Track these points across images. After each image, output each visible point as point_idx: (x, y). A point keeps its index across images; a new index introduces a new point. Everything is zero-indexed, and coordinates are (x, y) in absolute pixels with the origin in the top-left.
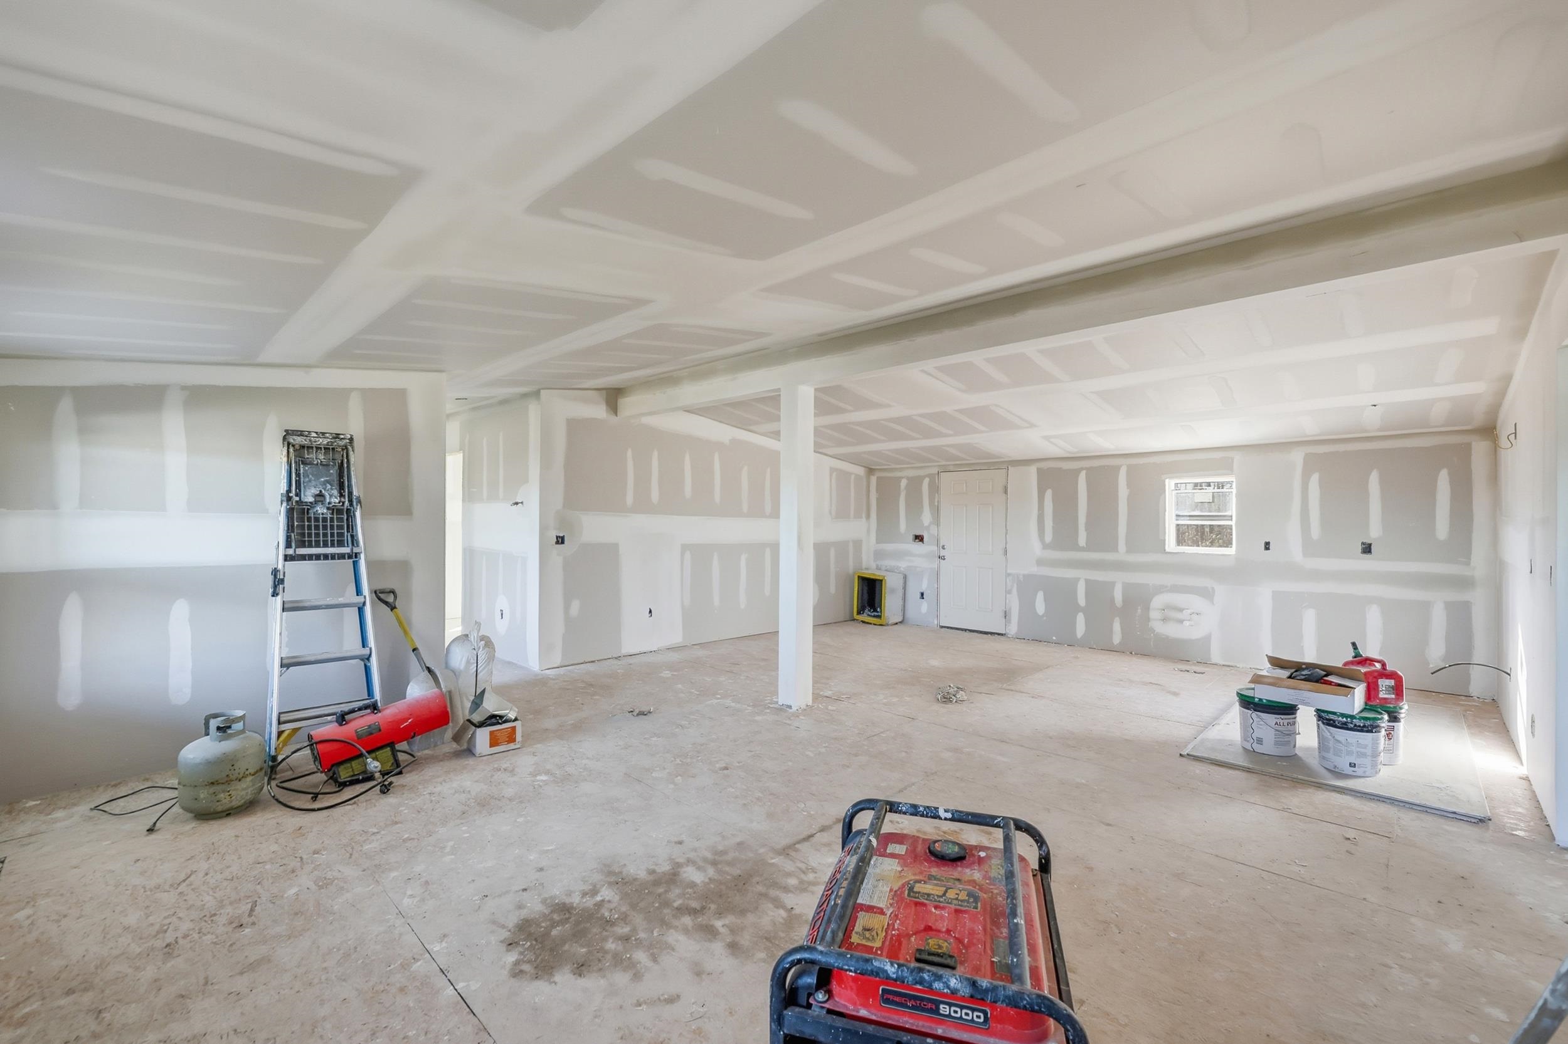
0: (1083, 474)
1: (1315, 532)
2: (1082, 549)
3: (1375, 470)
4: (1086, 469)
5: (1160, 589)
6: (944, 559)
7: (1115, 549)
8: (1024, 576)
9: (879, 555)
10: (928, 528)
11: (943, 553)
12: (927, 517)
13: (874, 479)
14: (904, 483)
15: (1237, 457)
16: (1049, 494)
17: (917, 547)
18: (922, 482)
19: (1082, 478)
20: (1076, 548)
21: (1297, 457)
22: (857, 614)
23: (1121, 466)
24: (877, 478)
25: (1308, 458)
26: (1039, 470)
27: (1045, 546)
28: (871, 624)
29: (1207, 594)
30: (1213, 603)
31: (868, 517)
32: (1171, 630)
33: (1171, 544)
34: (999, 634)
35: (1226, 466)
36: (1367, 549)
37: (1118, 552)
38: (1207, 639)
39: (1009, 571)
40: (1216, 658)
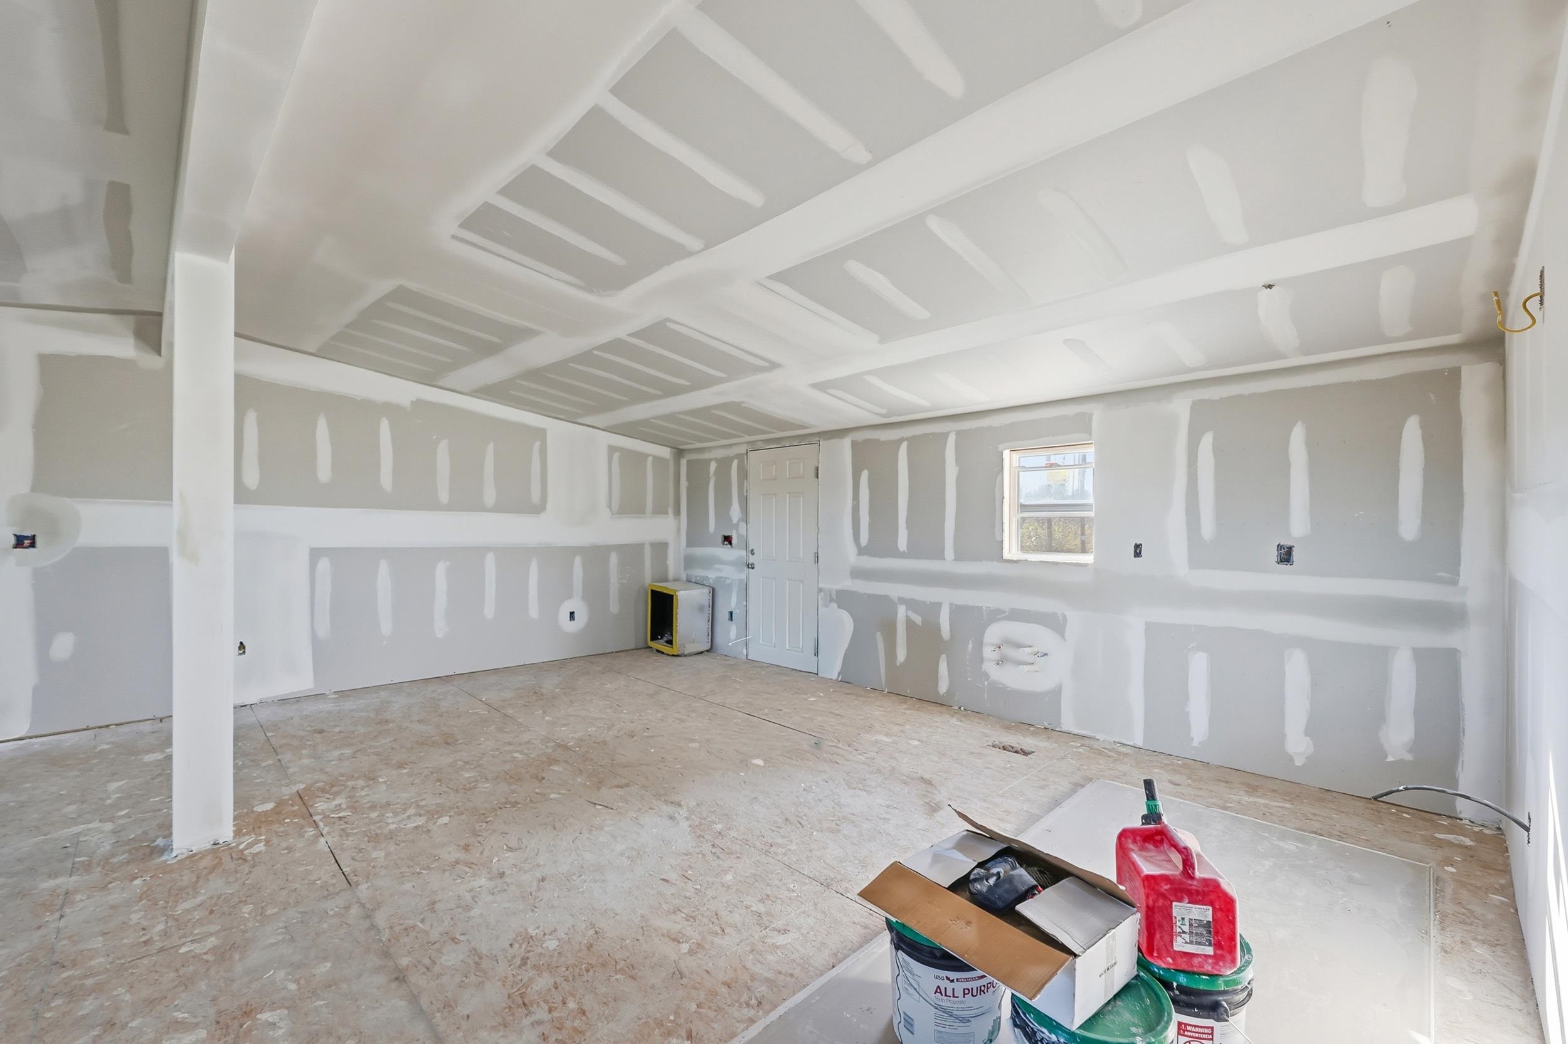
0: (904, 447)
1: (1208, 528)
2: (903, 555)
3: (1299, 423)
4: (907, 439)
5: (996, 615)
6: (753, 568)
7: (940, 555)
8: (838, 592)
9: (689, 561)
10: (737, 527)
11: (752, 559)
12: (735, 513)
13: (684, 464)
14: (713, 466)
15: (1097, 411)
16: (865, 475)
17: (727, 552)
18: (731, 465)
19: (903, 452)
20: (895, 553)
21: (1181, 407)
22: (652, 640)
23: (949, 432)
24: (688, 461)
25: (1197, 407)
26: (853, 443)
27: (861, 551)
28: (663, 653)
29: (1056, 624)
30: (1065, 640)
31: (677, 512)
32: (1010, 678)
33: (1011, 550)
34: (809, 674)
35: (1083, 425)
36: (1286, 556)
37: (945, 559)
38: (1056, 693)
39: (821, 585)
40: (1068, 723)
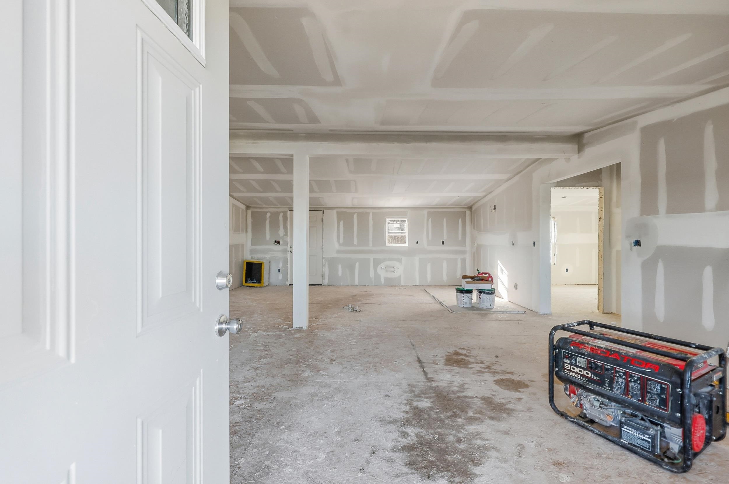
1: (430, 237)
2: (355, 246)
3: (445, 218)
4: (357, 213)
6: (291, 252)
8: (331, 258)
9: (252, 251)
10: (282, 237)
11: (291, 249)
12: (282, 232)
13: (250, 212)
14: (268, 215)
15: (408, 211)
16: (341, 223)
17: (277, 247)
18: (279, 215)
19: (355, 216)
20: (353, 245)
21: (425, 212)
22: (245, 283)
23: (370, 212)
24: (252, 211)
25: (429, 213)
26: (337, 212)
27: (340, 245)
28: (254, 287)
29: (400, 261)
30: (402, 264)
31: (247, 231)
33: (388, 243)
34: (319, 285)
35: (404, 214)
36: (443, 243)
37: (369, 246)
38: (400, 276)
39: (324, 256)
40: (402, 283)
